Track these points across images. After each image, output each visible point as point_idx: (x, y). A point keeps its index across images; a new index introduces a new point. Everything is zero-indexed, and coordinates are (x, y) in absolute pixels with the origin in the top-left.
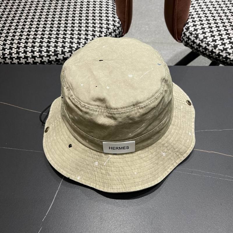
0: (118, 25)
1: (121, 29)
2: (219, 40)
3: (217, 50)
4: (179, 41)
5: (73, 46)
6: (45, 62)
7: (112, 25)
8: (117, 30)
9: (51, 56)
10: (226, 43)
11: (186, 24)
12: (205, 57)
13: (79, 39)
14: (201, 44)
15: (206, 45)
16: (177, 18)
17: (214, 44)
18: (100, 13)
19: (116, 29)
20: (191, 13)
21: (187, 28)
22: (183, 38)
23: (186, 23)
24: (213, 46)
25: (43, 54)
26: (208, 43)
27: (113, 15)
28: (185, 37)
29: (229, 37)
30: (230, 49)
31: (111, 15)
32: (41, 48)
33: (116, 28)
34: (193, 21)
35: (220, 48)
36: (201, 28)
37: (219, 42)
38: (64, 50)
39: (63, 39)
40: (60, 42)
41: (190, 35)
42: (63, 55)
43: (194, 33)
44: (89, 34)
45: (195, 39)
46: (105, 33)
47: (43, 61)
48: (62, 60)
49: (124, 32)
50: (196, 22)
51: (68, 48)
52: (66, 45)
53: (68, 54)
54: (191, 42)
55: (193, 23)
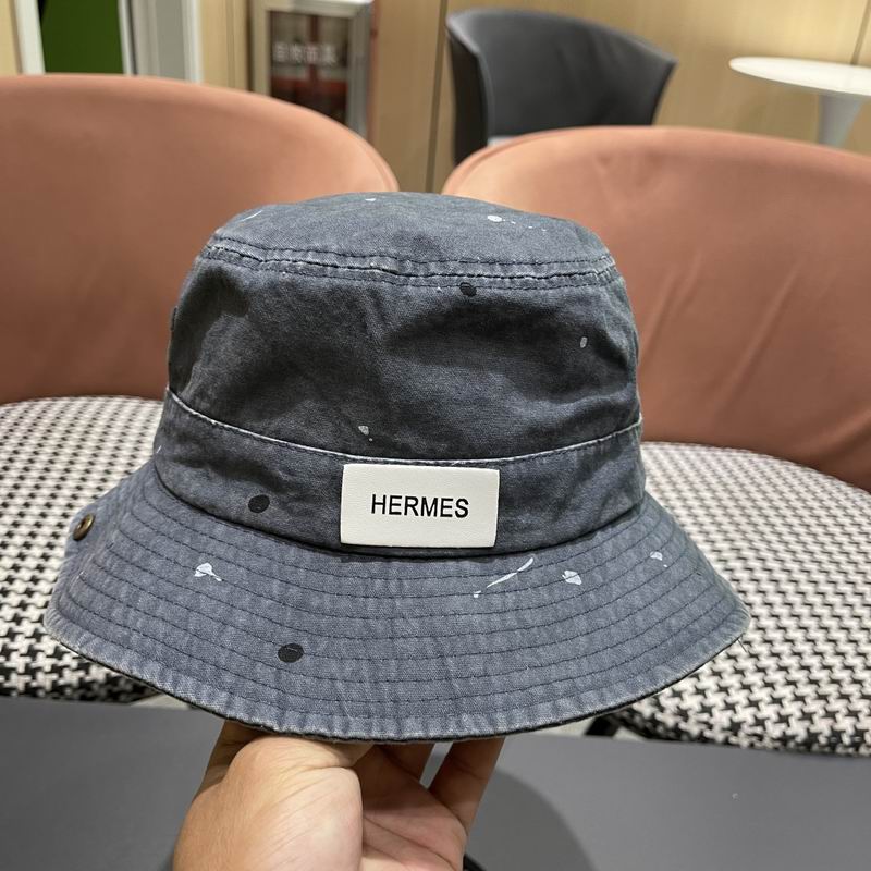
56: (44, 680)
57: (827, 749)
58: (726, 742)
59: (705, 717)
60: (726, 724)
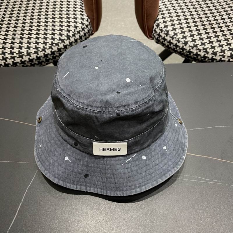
0: (87, 23)
1: (91, 27)
2: (189, 37)
3: (188, 47)
4: (150, 38)
5: (39, 46)
6: (10, 64)
7: (80, 23)
8: (86, 28)
9: (15, 58)
10: (197, 39)
11: (156, 21)
12: (177, 54)
13: (45, 38)
14: (172, 41)
15: (177, 42)
16: (146, 15)
17: (184, 41)
18: (67, 10)
19: (84, 28)
20: (161, 9)
21: (157, 24)
22: (153, 35)
23: (156, 19)
24: (184, 42)
25: (7, 55)
26: (178, 40)
27: (81, 12)
28: (156, 34)
29: (199, 33)
30: (200, 45)
31: (79, 13)
32: (5, 49)
33: (84, 26)
34: (163, 18)
35: (190, 45)
36: (171, 25)
37: (189, 39)
38: (29, 51)
39: (29, 40)
40: (24, 42)
41: (160, 32)
42: (29, 57)
43: (164, 29)
44: (56, 34)
45: (165, 35)
46: (73, 32)
47: (7, 63)
48: (28, 62)
49: (94, 31)
50: (166, 18)
51: (33, 49)
52: (31, 46)
53: (34, 55)
54: (162, 39)
55: (163, 19)
56: (10, 61)
58: (229, 61)
59: (223, 53)
60: (229, 55)
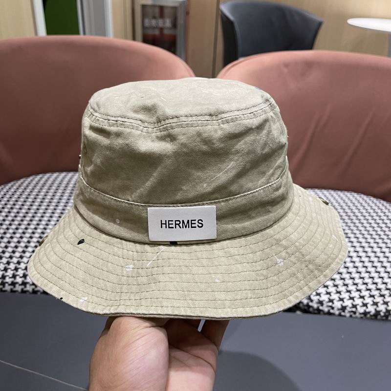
57: (384, 318)
